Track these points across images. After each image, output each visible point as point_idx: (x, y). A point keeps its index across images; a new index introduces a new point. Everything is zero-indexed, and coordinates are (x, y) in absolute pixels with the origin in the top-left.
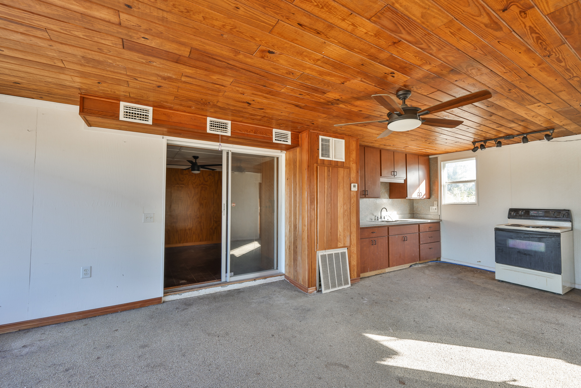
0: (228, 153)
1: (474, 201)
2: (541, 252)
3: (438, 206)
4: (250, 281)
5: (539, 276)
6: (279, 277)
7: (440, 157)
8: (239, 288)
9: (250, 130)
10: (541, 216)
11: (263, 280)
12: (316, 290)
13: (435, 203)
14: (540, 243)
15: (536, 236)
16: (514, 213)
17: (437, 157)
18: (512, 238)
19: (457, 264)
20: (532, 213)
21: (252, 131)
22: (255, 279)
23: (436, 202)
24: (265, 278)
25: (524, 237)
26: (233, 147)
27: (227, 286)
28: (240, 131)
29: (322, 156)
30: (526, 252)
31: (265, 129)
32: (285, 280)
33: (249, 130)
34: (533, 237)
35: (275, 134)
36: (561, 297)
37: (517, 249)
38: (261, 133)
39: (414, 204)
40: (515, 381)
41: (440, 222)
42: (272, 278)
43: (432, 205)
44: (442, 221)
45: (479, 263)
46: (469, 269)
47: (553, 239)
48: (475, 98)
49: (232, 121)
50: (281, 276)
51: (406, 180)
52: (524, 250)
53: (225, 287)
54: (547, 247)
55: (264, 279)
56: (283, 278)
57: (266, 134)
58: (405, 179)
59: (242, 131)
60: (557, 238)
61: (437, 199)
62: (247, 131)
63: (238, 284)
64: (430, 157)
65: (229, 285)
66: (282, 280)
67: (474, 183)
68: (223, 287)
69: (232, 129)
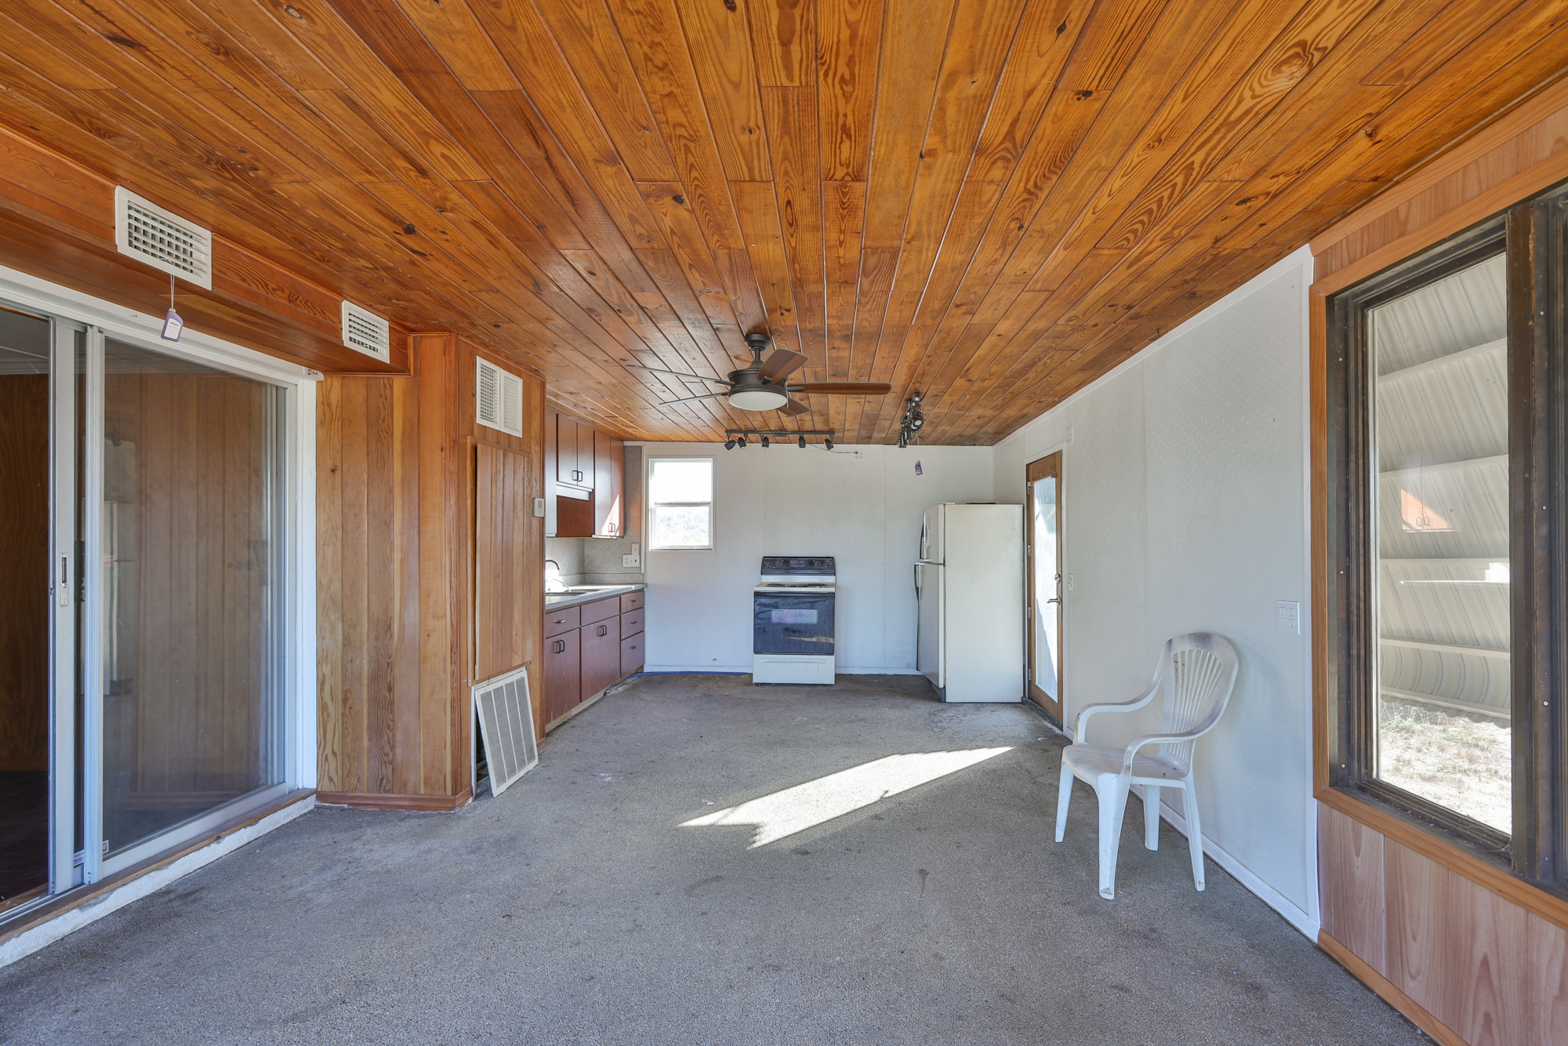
0: (81, 337)
1: (707, 544)
2: (814, 625)
3: (640, 554)
4: (199, 849)
5: (810, 662)
6: (299, 803)
7: (647, 448)
8: (157, 888)
9: (276, 287)
10: (803, 569)
11: (249, 828)
12: (472, 795)
13: (635, 547)
14: (812, 611)
15: (807, 600)
16: (770, 564)
17: (641, 447)
18: (777, 607)
19: (675, 673)
20: (793, 563)
21: (283, 291)
22: (216, 835)
23: (638, 545)
24: (251, 819)
25: (794, 604)
26: (134, 320)
27: (104, 899)
28: (244, 280)
29: (483, 417)
30: (795, 628)
31: (321, 293)
32: (317, 807)
33: (271, 286)
34: (804, 603)
35: (350, 320)
36: (834, 688)
37: (785, 624)
38: (309, 304)
39: (586, 551)
40: (887, 792)
41: (645, 590)
42: (275, 814)
43: (628, 553)
44: (649, 586)
45: (714, 663)
46: (699, 676)
47: (827, 602)
48: (872, 389)
49: (217, 231)
50: (304, 798)
51: (592, 495)
52: (792, 625)
53: (95, 904)
54: (819, 616)
55: (251, 825)
56: (311, 803)
57: (324, 313)
58: (591, 490)
59: (249, 281)
60: (832, 601)
61: (639, 539)
62: (267, 285)
63: (152, 874)
64: (626, 443)
65: (114, 889)
66: (306, 811)
67: (706, 509)
68: (90, 905)
69: (215, 264)
